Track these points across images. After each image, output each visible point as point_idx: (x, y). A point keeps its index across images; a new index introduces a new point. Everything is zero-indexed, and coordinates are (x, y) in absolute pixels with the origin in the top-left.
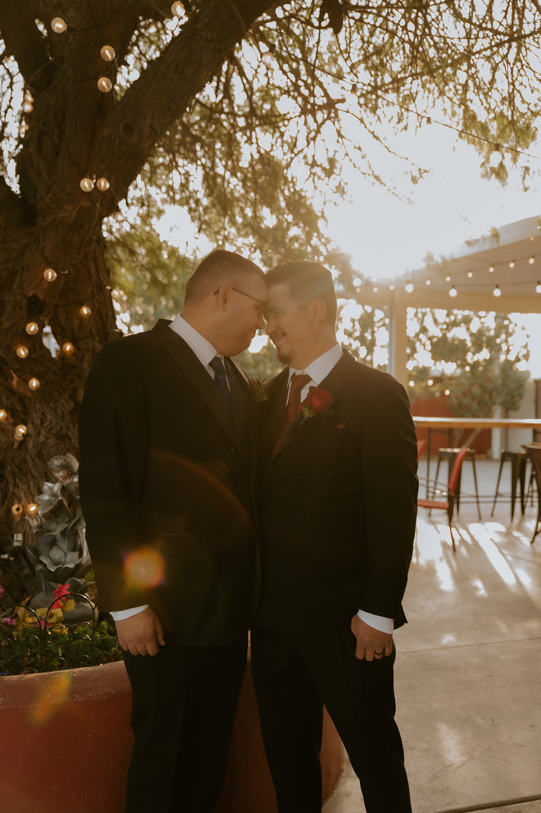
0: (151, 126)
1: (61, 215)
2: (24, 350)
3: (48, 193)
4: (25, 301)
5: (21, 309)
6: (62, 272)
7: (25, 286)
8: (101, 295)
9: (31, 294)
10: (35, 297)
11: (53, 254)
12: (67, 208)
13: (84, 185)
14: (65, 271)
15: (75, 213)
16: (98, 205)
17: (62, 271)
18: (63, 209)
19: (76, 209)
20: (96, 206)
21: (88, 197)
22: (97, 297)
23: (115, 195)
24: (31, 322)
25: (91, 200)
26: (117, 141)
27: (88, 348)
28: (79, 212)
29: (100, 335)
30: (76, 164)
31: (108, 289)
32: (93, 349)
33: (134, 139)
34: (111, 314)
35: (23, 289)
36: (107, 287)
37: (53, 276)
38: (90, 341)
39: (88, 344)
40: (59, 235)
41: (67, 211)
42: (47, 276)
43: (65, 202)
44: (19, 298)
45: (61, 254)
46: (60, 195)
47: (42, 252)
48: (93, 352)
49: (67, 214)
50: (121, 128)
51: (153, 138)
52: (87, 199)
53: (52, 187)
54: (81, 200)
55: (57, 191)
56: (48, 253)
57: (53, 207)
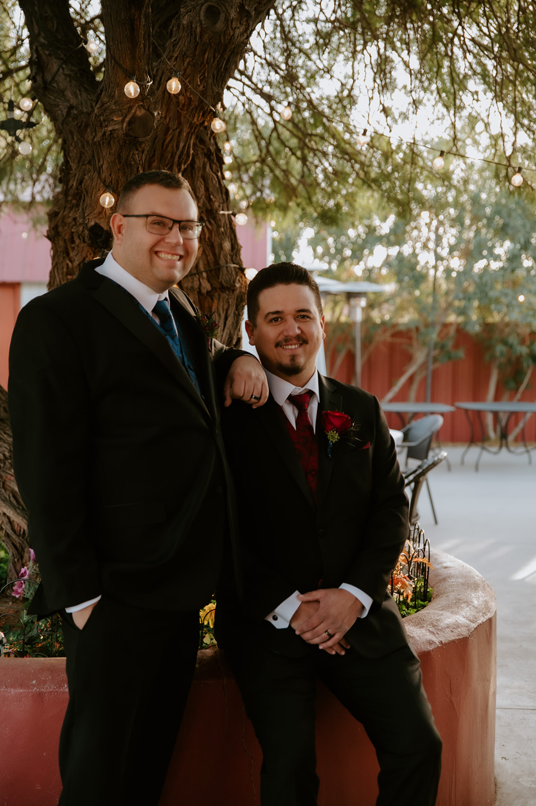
0: (241, 7)
1: (110, 128)
3: (97, 103)
4: (86, 232)
5: (84, 241)
7: (86, 215)
8: (212, 222)
9: (92, 223)
11: (110, 175)
12: (116, 119)
13: (128, 90)
15: (125, 125)
16: (156, 114)
18: (113, 120)
19: (127, 120)
20: (153, 115)
21: (141, 103)
25: (147, 108)
26: (198, 30)
27: (192, 287)
28: (130, 123)
29: (211, 271)
30: (120, 66)
31: (224, 215)
32: (199, 288)
33: (220, 25)
34: (227, 245)
35: (84, 218)
36: (222, 212)
37: (110, 202)
38: (196, 279)
39: (193, 282)
40: (113, 151)
41: (117, 123)
42: (104, 202)
43: (113, 112)
44: (81, 229)
45: (121, 174)
46: (109, 104)
47: (99, 173)
48: (200, 292)
49: (116, 127)
50: (202, 13)
51: (247, 21)
52: (140, 107)
53: (100, 94)
54: (130, 108)
55: (106, 99)
56: (105, 174)
57: (102, 118)
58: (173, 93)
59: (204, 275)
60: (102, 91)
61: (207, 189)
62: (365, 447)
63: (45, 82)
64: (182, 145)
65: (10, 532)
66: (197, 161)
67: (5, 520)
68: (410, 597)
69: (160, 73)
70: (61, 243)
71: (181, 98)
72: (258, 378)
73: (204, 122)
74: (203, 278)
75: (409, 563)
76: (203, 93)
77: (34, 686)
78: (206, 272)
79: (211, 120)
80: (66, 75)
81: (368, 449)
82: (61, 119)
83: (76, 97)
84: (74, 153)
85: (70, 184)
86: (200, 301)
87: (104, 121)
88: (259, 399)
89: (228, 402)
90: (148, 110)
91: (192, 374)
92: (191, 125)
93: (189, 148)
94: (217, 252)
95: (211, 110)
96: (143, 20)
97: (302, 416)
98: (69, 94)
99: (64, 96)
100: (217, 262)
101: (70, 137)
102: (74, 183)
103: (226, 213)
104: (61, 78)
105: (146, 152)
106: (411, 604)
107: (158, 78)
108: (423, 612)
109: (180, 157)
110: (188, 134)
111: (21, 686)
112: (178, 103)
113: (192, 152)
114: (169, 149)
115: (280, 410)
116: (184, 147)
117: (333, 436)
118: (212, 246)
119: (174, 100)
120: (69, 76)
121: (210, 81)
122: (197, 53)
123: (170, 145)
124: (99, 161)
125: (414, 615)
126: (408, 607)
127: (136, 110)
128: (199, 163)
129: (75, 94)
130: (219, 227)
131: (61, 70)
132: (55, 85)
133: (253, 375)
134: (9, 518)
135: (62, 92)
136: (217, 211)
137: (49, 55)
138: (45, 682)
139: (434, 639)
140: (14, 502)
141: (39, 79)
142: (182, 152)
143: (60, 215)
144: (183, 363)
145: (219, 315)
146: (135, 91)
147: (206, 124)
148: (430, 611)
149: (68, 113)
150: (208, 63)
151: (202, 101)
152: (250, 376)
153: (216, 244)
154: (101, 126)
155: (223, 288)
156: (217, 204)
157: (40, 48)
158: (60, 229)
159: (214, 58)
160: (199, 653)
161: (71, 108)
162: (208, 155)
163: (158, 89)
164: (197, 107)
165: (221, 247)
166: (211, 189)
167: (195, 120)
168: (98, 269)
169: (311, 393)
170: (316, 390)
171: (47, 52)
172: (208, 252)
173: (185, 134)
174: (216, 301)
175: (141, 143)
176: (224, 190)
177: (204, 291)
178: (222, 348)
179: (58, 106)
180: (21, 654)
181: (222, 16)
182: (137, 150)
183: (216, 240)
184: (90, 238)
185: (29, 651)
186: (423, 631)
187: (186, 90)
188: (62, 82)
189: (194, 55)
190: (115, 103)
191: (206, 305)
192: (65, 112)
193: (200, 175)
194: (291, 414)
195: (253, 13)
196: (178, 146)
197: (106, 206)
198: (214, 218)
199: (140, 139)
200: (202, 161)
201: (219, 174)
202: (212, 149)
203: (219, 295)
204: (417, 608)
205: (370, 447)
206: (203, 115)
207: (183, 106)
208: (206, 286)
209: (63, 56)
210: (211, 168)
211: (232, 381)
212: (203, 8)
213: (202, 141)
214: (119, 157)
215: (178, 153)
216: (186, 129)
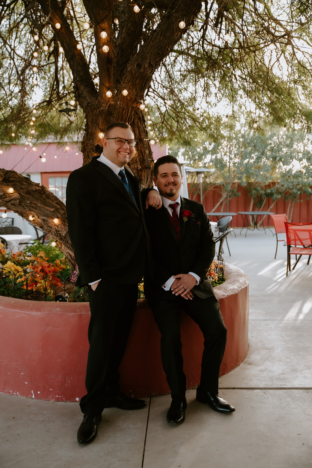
0: (150, 63)
1: (101, 109)
3: (97, 100)
4: (94, 148)
5: (94, 150)
8: (141, 143)
9: (96, 144)
10: (98, 145)
11: (102, 126)
12: (104, 105)
13: (108, 94)
15: (107, 107)
16: (118, 103)
19: (108, 105)
22: (140, 144)
26: (134, 72)
27: (134, 168)
28: (109, 106)
29: (141, 162)
30: (105, 86)
31: (146, 140)
32: (137, 168)
33: (142, 70)
34: (147, 152)
35: (93, 142)
36: (145, 140)
37: (102, 136)
38: (136, 165)
39: (135, 166)
40: (103, 117)
41: (104, 107)
42: (100, 136)
43: (103, 103)
44: (92, 147)
45: (106, 126)
46: (101, 100)
47: (98, 126)
48: (137, 170)
49: (104, 108)
50: (135, 66)
51: (152, 68)
52: (112, 100)
53: (98, 96)
54: (109, 101)
55: (99, 98)
56: (100, 126)
57: (99, 105)
58: (125, 95)
59: (139, 163)
60: (98, 95)
61: (139, 131)
62: (198, 223)
63: (79, 94)
64: (129, 115)
65: (70, 259)
66: (135, 121)
67: (69, 255)
68: (217, 280)
69: (120, 88)
70: (86, 153)
71: (128, 97)
72: (158, 198)
73: (137, 106)
74: (138, 164)
75: (217, 268)
76: (136, 95)
77: (78, 312)
78: (140, 162)
79: (140, 105)
80: (86, 91)
81: (199, 224)
82: (85, 107)
83: (90, 99)
84: (90, 119)
85: (89, 131)
86: (137, 173)
87: (100, 106)
88: (158, 206)
89: (147, 207)
90: (115, 102)
91: (133, 197)
92: (132, 107)
93: (132, 116)
94: (143, 154)
95: (139, 102)
96: (113, 68)
97: (174, 212)
98: (88, 98)
99: (86, 99)
100: (143, 158)
101: (88, 113)
103: (147, 140)
104: (84, 92)
105: (115, 117)
106: (217, 282)
107: (120, 90)
108: (221, 285)
109: (128, 119)
110: (131, 110)
111: (74, 312)
112: (127, 99)
113: (133, 117)
114: (124, 116)
115: (166, 210)
116: (130, 116)
117: (185, 219)
118: (141, 152)
119: (126, 98)
120: (88, 91)
121: (139, 91)
122: (134, 80)
123: (125, 115)
124: (98, 121)
125: (218, 286)
126: (216, 283)
127: (111, 102)
128: (136, 122)
129: (90, 98)
130: (144, 145)
131: (85, 89)
132: (83, 95)
133: (156, 197)
134: (70, 254)
135: (85, 98)
136: (143, 139)
137: (80, 84)
138: (82, 311)
139: (225, 294)
140: (71, 248)
141: (77, 93)
142: (129, 118)
143: (85, 143)
144: (130, 193)
145: (145, 178)
146: (110, 95)
147: (138, 107)
148: (224, 285)
149: (88, 105)
150: (138, 84)
151: (136, 98)
152: (155, 197)
153: (143, 151)
154: (98, 108)
155: (146, 168)
156: (143, 137)
157: (77, 82)
158: (86, 148)
159: (140, 82)
160: (138, 300)
161: (88, 103)
162: (139, 118)
163: (120, 94)
164: (134, 101)
165: (145, 152)
166: (141, 131)
167: (134, 105)
168: (98, 159)
169: (178, 204)
170: (180, 202)
171: (80, 83)
172: (140, 154)
173: (130, 111)
174: (143, 173)
175: (113, 114)
176: (146, 131)
177: (139, 169)
178: (145, 188)
179: (84, 102)
180: (75, 301)
181: (143, 67)
182: (112, 116)
183: (143, 150)
184: (96, 150)
185: (77, 300)
186: (221, 291)
187: (130, 95)
188: (85, 93)
189: (133, 82)
190: (103, 99)
191: (140, 174)
192: (86, 104)
193: (136, 126)
194: (170, 211)
195: (154, 65)
196: (127, 115)
197: (101, 138)
198: (142, 142)
199: (113, 113)
200: (137, 121)
201: (144, 125)
202: (141, 116)
203: (145, 170)
204: (219, 284)
205: (199, 223)
206: (137, 104)
207: (129, 100)
208: (140, 167)
209: (85, 84)
210: (141, 123)
211: (148, 199)
212: (136, 64)
213: (137, 113)
214: (105, 120)
215: (128, 118)
216: (130, 109)
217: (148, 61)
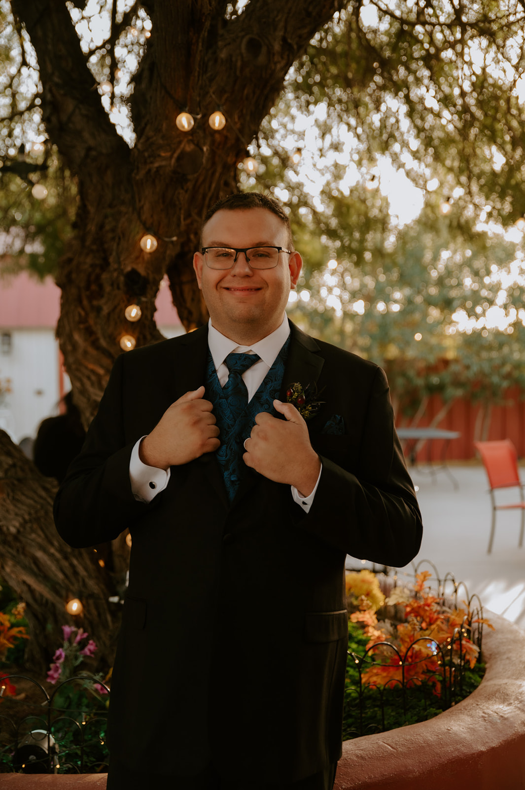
0: (284, 39)
1: (156, 165)
2: (129, 340)
4: (122, 279)
5: (118, 288)
6: (167, 239)
7: (122, 259)
9: (129, 269)
10: (134, 272)
11: (152, 216)
12: (163, 155)
13: (180, 121)
14: (171, 236)
15: (173, 161)
16: (205, 149)
17: (167, 237)
18: (159, 156)
19: (176, 155)
20: (202, 150)
21: (190, 138)
23: (240, 136)
24: (131, 305)
25: (196, 142)
26: (239, 64)
28: (179, 159)
30: (171, 96)
33: (262, 59)
35: (119, 263)
37: (152, 246)
40: (157, 190)
41: (164, 159)
42: (146, 245)
43: (160, 147)
44: (115, 274)
45: (163, 216)
46: (155, 138)
47: (139, 214)
49: (164, 163)
50: (243, 46)
51: (288, 56)
52: (189, 141)
54: (180, 142)
55: (151, 134)
56: (146, 215)
57: (146, 154)
58: (216, 128)
60: (146, 125)
64: (213, 186)
65: (31, 601)
67: (25, 588)
70: (74, 290)
71: (221, 135)
73: (236, 162)
76: (241, 131)
80: (82, 115)
82: (77, 160)
83: (94, 137)
84: (93, 196)
87: (149, 157)
90: (197, 145)
95: (245, 149)
96: (200, 44)
98: (86, 135)
99: (81, 137)
101: (88, 179)
102: (92, 227)
104: (77, 118)
105: (188, 192)
113: (221, 193)
121: (248, 118)
122: (236, 88)
124: (140, 201)
127: (185, 146)
129: (93, 135)
131: (77, 110)
132: (71, 126)
134: (29, 586)
135: (79, 133)
137: (64, 94)
140: (35, 569)
146: (189, 123)
147: (236, 165)
149: (87, 155)
150: (247, 99)
151: (239, 140)
154: (145, 163)
157: (53, 88)
159: (254, 93)
161: (89, 149)
164: (232, 146)
171: (62, 92)
173: (217, 175)
175: (186, 181)
179: (74, 147)
181: (264, 50)
184: (126, 285)
188: (79, 122)
189: (233, 91)
190: (163, 136)
192: (83, 153)
195: (295, 47)
196: (210, 187)
197: (147, 250)
199: (187, 177)
206: (235, 155)
209: (78, 96)
212: (245, 41)
213: (226, 184)
214: (164, 197)
215: (210, 194)
216: (219, 169)
217: (280, 34)
